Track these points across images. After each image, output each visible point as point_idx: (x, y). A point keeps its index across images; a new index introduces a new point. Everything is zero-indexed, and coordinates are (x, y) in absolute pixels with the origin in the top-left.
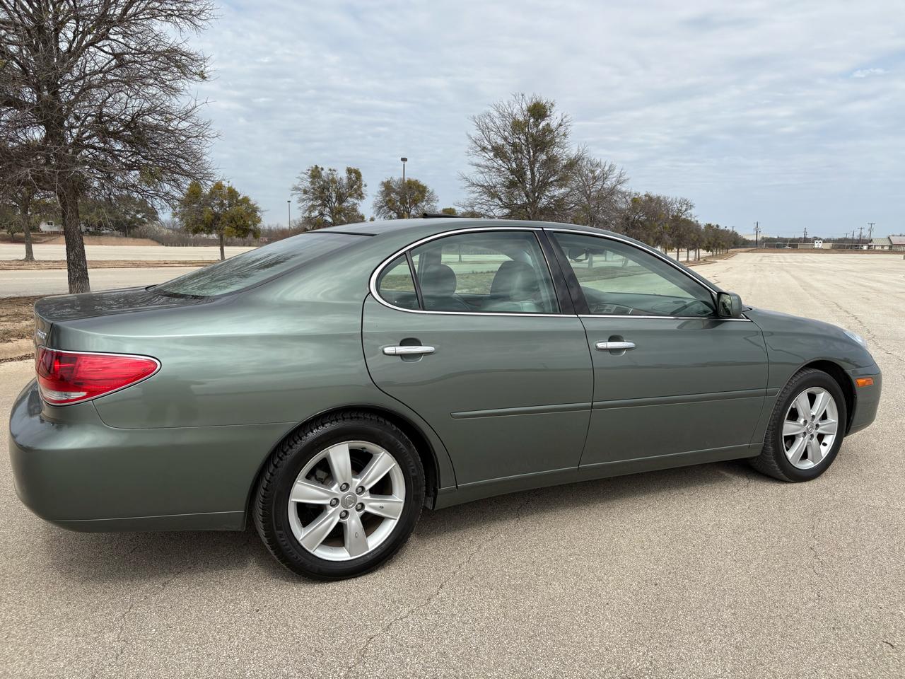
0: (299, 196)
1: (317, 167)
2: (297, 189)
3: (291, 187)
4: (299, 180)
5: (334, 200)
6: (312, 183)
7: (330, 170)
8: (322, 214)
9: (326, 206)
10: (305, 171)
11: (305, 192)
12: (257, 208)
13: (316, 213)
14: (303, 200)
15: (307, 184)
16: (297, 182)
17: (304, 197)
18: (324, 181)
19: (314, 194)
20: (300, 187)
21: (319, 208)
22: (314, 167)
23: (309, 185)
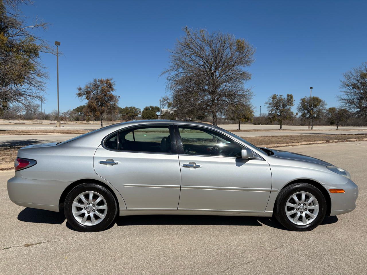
0: (267, 105)
1: (275, 95)
2: (267, 103)
3: (265, 103)
4: (268, 100)
5: (281, 107)
6: (273, 101)
7: (280, 95)
8: (276, 112)
9: (278, 109)
10: (270, 96)
11: (270, 104)
12: (253, 111)
13: (274, 112)
14: (269, 107)
15: (271, 101)
16: (267, 101)
17: (270, 106)
18: (278, 100)
19: (273, 104)
20: (268, 102)
21: (275, 110)
22: (274, 94)
23: (272, 101)
